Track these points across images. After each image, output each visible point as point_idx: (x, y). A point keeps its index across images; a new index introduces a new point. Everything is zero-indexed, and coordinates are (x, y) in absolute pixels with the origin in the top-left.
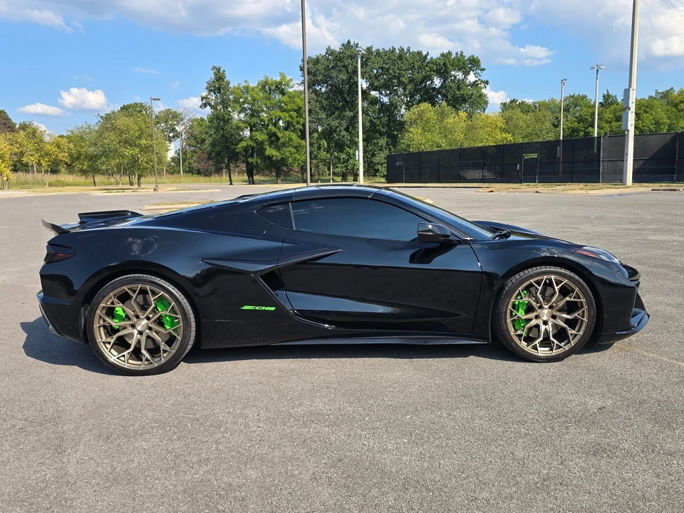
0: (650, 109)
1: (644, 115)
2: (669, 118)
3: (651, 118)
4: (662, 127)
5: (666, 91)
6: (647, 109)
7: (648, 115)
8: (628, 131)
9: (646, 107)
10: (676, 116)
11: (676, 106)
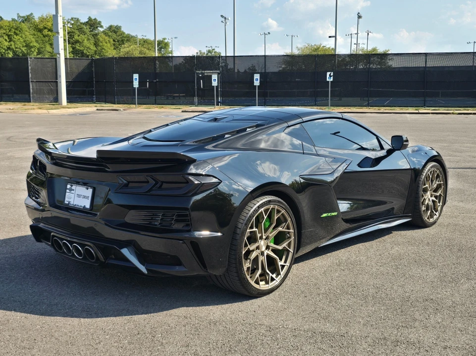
0: (20, 31)
1: (15, 36)
2: (37, 41)
3: (22, 41)
4: (33, 50)
5: (28, 16)
6: (17, 31)
7: (18, 37)
8: (59, 54)
9: (16, 29)
10: (42, 40)
11: (40, 31)
